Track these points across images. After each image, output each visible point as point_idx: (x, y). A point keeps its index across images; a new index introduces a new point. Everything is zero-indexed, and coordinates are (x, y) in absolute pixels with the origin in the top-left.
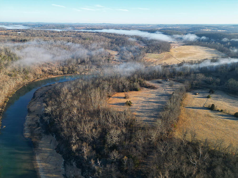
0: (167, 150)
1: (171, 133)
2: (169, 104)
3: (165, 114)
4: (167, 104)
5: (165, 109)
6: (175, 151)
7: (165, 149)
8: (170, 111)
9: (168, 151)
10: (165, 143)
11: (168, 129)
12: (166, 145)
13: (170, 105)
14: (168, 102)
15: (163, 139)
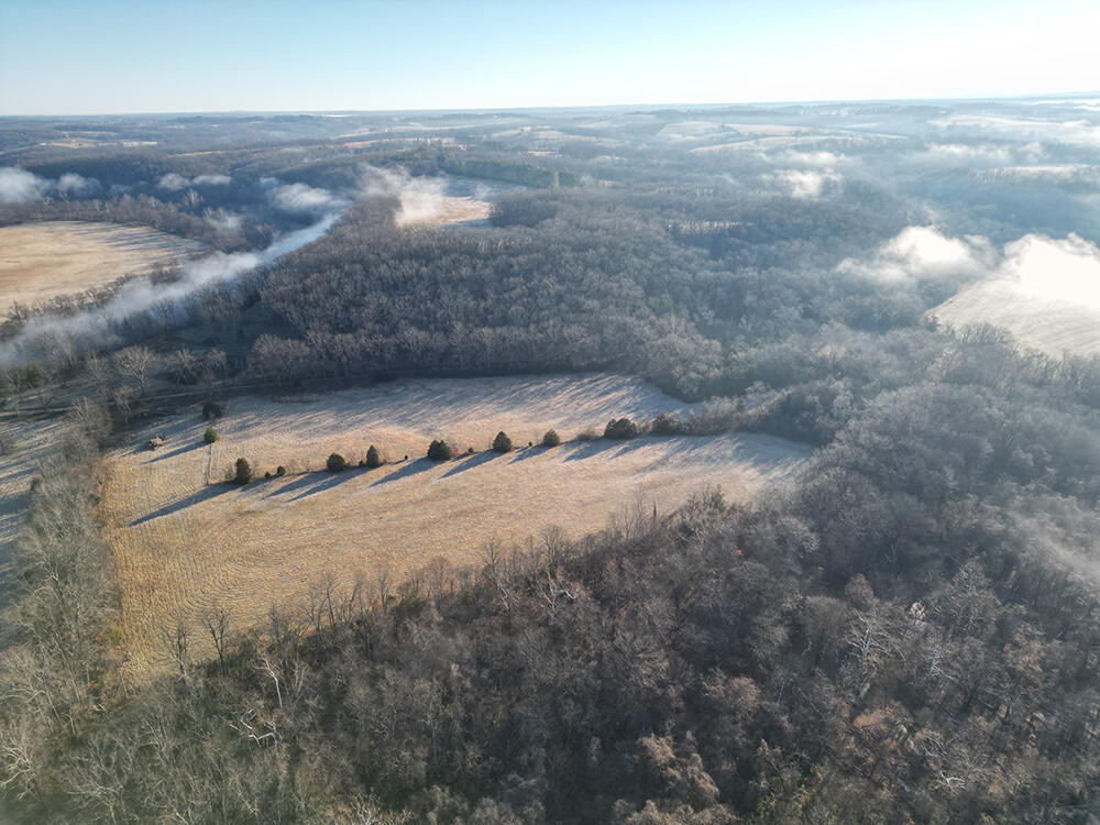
0: (122, 767)
1: (107, 679)
2: (35, 546)
3: (39, 606)
4: (22, 552)
5: (24, 584)
6: (164, 743)
7: (111, 771)
8: (60, 578)
9: (134, 765)
10: (101, 746)
11: (89, 668)
12: (111, 746)
13: (44, 547)
14: (27, 539)
15: (80, 733)
